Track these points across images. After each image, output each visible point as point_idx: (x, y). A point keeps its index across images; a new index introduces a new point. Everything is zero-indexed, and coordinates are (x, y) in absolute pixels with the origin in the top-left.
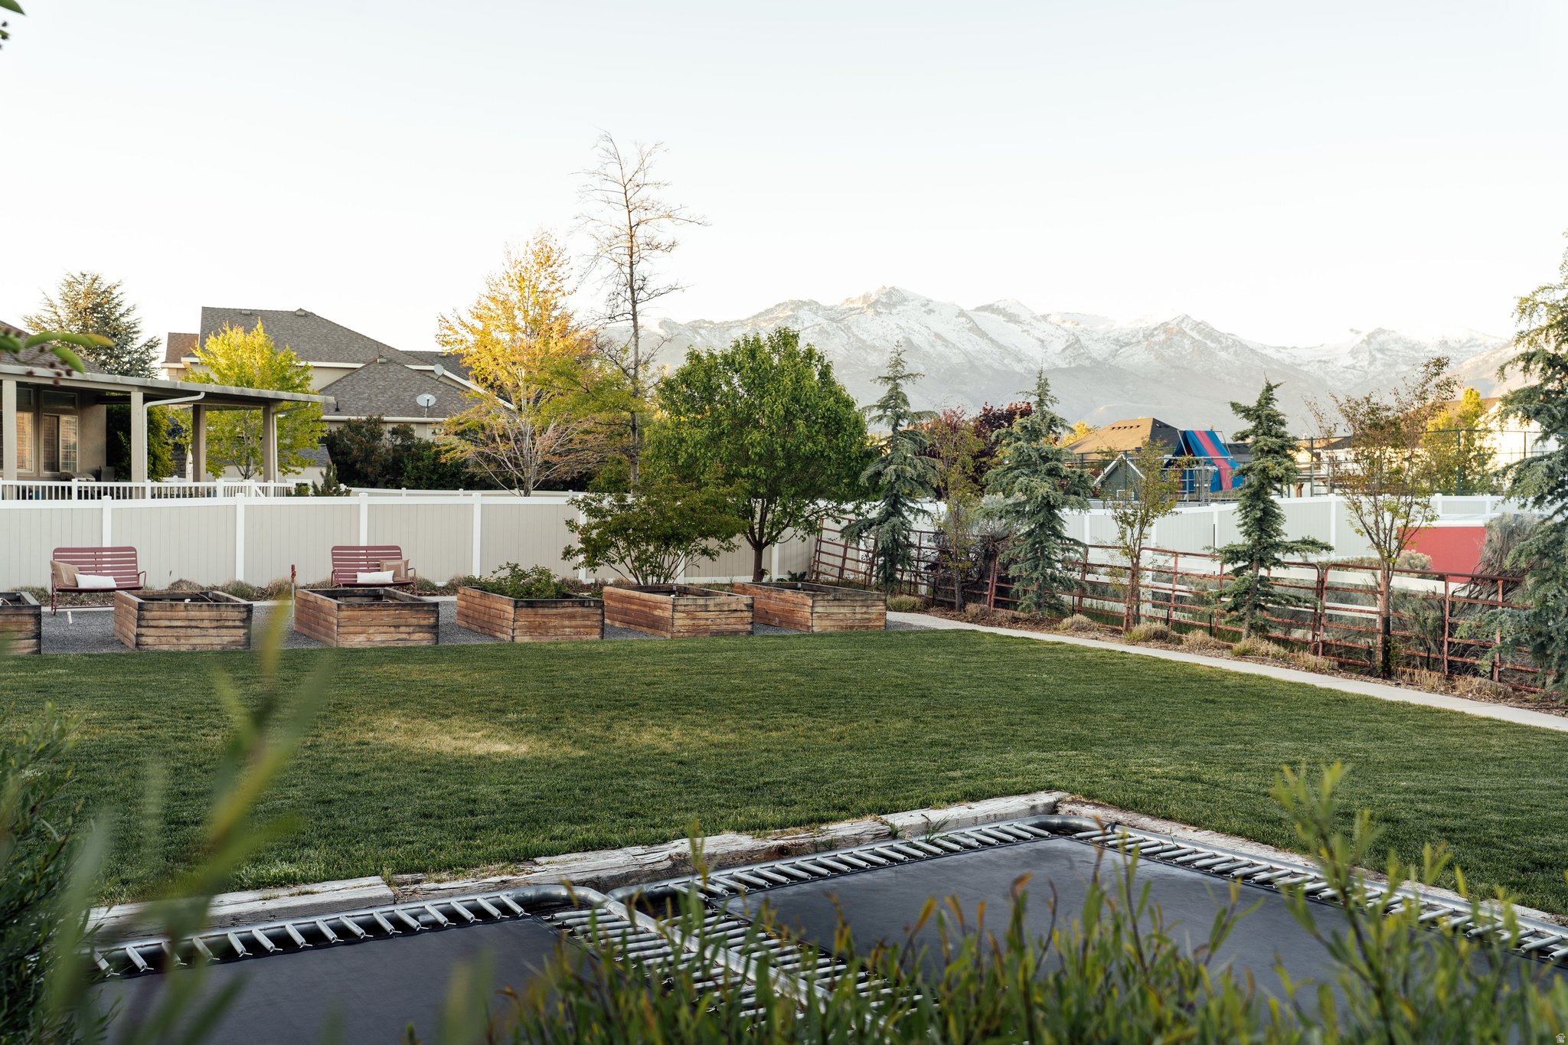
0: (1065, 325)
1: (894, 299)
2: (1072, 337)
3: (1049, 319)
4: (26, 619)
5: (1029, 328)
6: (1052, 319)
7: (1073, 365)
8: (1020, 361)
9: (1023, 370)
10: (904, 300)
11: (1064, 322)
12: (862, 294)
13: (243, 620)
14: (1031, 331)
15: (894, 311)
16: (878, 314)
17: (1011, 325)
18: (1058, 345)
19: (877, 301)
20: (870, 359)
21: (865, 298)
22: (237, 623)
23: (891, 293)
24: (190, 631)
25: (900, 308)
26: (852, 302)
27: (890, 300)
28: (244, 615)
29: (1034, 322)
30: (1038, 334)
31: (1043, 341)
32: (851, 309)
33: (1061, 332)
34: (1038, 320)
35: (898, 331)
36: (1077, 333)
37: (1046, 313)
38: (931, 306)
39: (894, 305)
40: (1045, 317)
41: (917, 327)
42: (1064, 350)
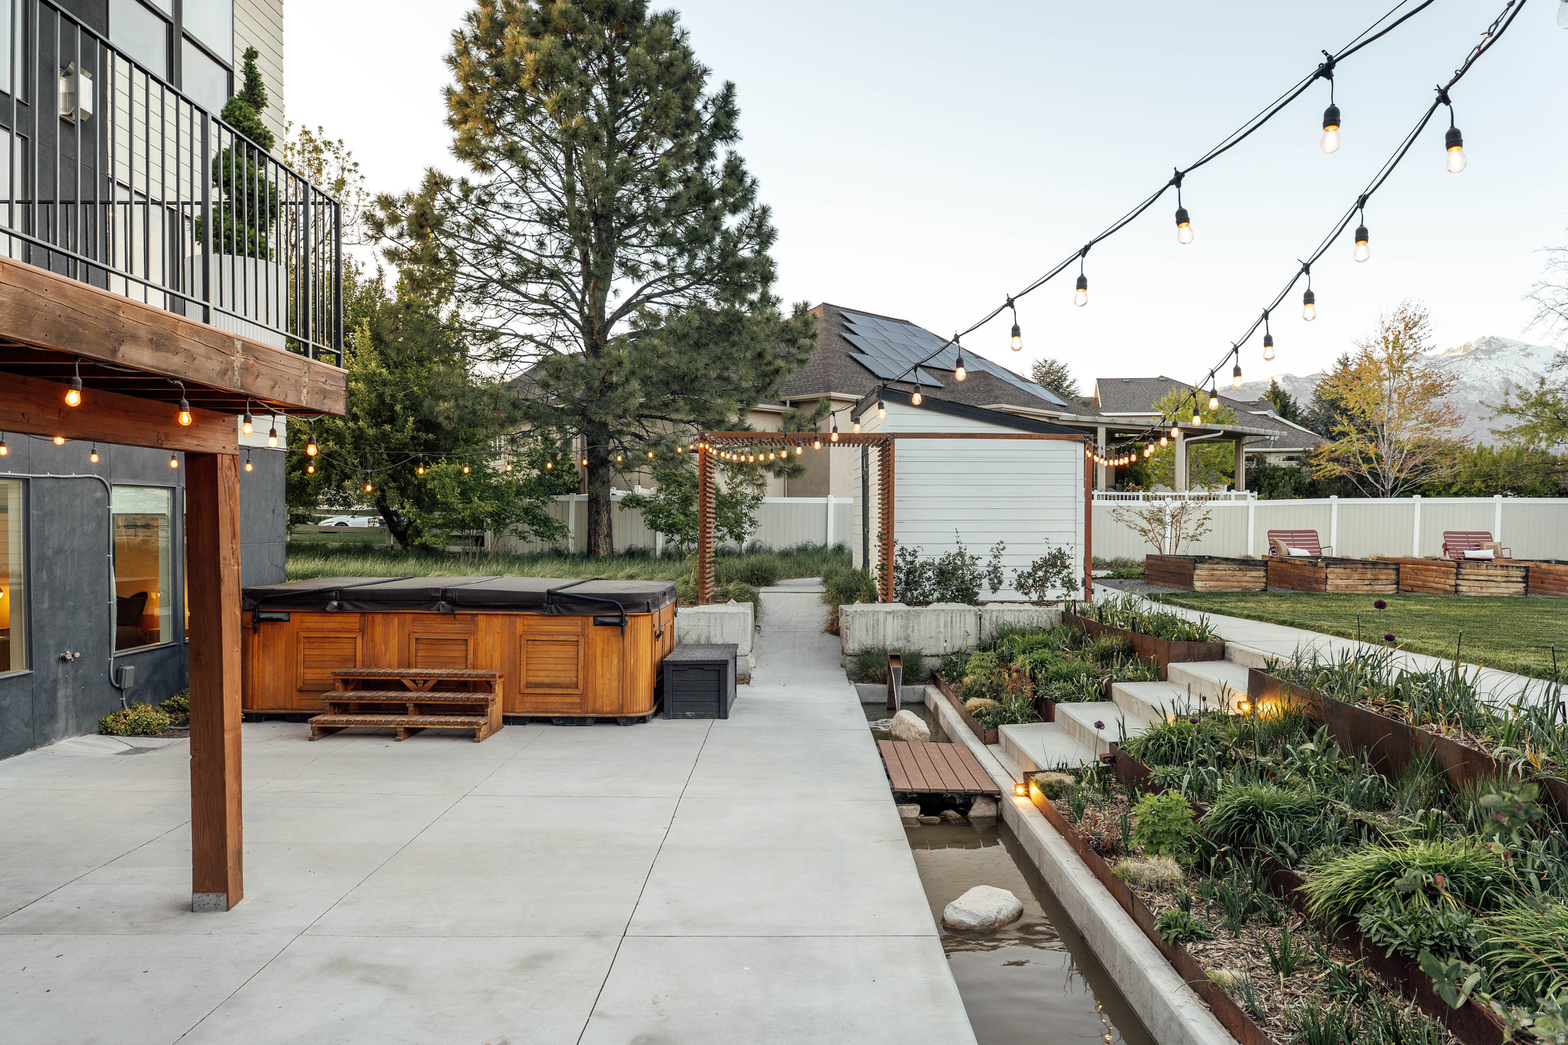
1: (1494, 346)
4: (1391, 571)
10: (1503, 346)
12: (1462, 344)
13: (1523, 577)
15: (1493, 356)
16: (1477, 359)
19: (1477, 349)
20: (1470, 398)
21: (1466, 347)
22: (1520, 579)
23: (1489, 342)
24: (1489, 584)
25: (1498, 353)
26: (1453, 351)
27: (1491, 347)
28: (1524, 574)
32: (1453, 358)
35: (1497, 373)
38: (1529, 350)
39: (1494, 352)
41: (1515, 369)
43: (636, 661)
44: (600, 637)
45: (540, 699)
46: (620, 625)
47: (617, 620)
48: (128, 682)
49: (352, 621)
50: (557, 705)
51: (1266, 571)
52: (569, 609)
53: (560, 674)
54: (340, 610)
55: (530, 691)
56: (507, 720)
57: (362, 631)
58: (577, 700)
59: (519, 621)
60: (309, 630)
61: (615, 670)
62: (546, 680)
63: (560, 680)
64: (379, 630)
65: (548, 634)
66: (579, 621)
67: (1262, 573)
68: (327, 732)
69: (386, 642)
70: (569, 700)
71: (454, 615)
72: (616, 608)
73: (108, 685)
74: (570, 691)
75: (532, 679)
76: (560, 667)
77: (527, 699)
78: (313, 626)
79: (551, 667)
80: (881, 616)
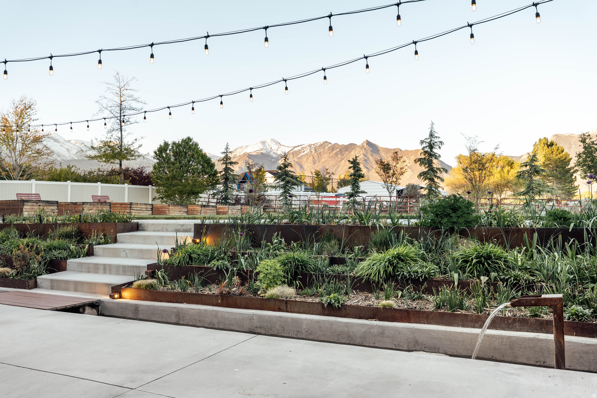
0: (77, 144)
2: (79, 149)
3: (70, 142)
5: (63, 144)
6: (72, 142)
7: (80, 159)
8: (59, 156)
9: (60, 160)
11: (76, 143)
13: (151, 209)
14: (64, 146)
17: (56, 143)
18: (74, 151)
22: (150, 209)
24: (141, 211)
28: (151, 207)
29: (65, 143)
30: (66, 147)
31: (68, 150)
33: (75, 147)
34: (66, 142)
36: (81, 147)
37: (69, 139)
40: (69, 141)
42: (76, 153)
51: (58, 206)
67: (56, 207)
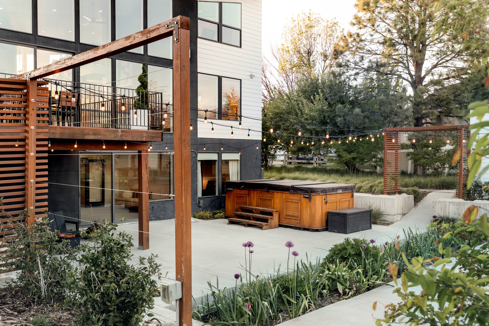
43: (315, 210)
44: (304, 201)
45: (289, 220)
46: (309, 198)
47: (308, 196)
48: (201, 205)
49: (246, 192)
50: (293, 223)
52: (296, 192)
53: (294, 212)
54: (243, 189)
55: (286, 217)
56: (280, 226)
57: (249, 195)
58: (298, 221)
59: (284, 194)
60: (238, 194)
61: (309, 213)
62: (291, 214)
63: (294, 215)
64: (252, 195)
65: (291, 199)
66: (299, 196)
68: (231, 222)
69: (254, 199)
70: (296, 221)
71: (268, 192)
72: (308, 192)
73: (196, 205)
74: (296, 218)
75: (288, 214)
76: (294, 210)
77: (286, 220)
78: (238, 193)
79: (292, 210)
80: (447, 204)
